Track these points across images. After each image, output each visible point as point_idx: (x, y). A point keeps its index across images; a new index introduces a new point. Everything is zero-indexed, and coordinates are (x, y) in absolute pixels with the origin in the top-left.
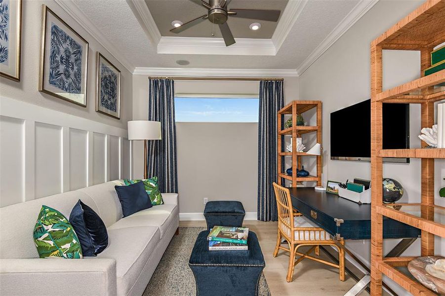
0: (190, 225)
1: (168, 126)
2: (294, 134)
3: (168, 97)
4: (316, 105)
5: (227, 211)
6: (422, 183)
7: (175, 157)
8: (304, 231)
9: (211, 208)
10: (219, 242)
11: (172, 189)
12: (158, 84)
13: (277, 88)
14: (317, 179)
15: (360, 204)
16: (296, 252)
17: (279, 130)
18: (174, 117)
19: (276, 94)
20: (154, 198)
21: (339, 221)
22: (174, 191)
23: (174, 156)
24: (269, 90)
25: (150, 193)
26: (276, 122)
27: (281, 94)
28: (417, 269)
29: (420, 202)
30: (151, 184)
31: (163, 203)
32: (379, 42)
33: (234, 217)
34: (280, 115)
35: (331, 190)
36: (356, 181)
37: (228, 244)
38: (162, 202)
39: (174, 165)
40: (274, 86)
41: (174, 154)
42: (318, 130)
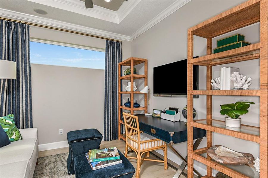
0: (47, 154)
1: (23, 67)
2: (132, 79)
3: (24, 40)
4: (144, 62)
5: (89, 137)
6: (207, 108)
7: (31, 95)
8: (146, 143)
9: (74, 137)
10: (99, 162)
11: (27, 124)
12: (11, 26)
13: (118, 47)
14: (145, 109)
15: (174, 122)
16: (141, 158)
17: (120, 76)
18: (29, 59)
19: (117, 50)
20: (12, 135)
21: (172, 133)
22: (29, 126)
23: (29, 94)
24: (112, 47)
25: (7, 131)
26: (117, 71)
27: (120, 51)
28: (212, 154)
29: (206, 118)
30: (7, 121)
31: (22, 139)
32: (193, 30)
33: (94, 141)
34: (120, 66)
35: (155, 115)
36: (170, 109)
37: (107, 162)
38: (20, 138)
39: (29, 103)
40: (116, 45)
41: (29, 92)
42: (145, 78)
